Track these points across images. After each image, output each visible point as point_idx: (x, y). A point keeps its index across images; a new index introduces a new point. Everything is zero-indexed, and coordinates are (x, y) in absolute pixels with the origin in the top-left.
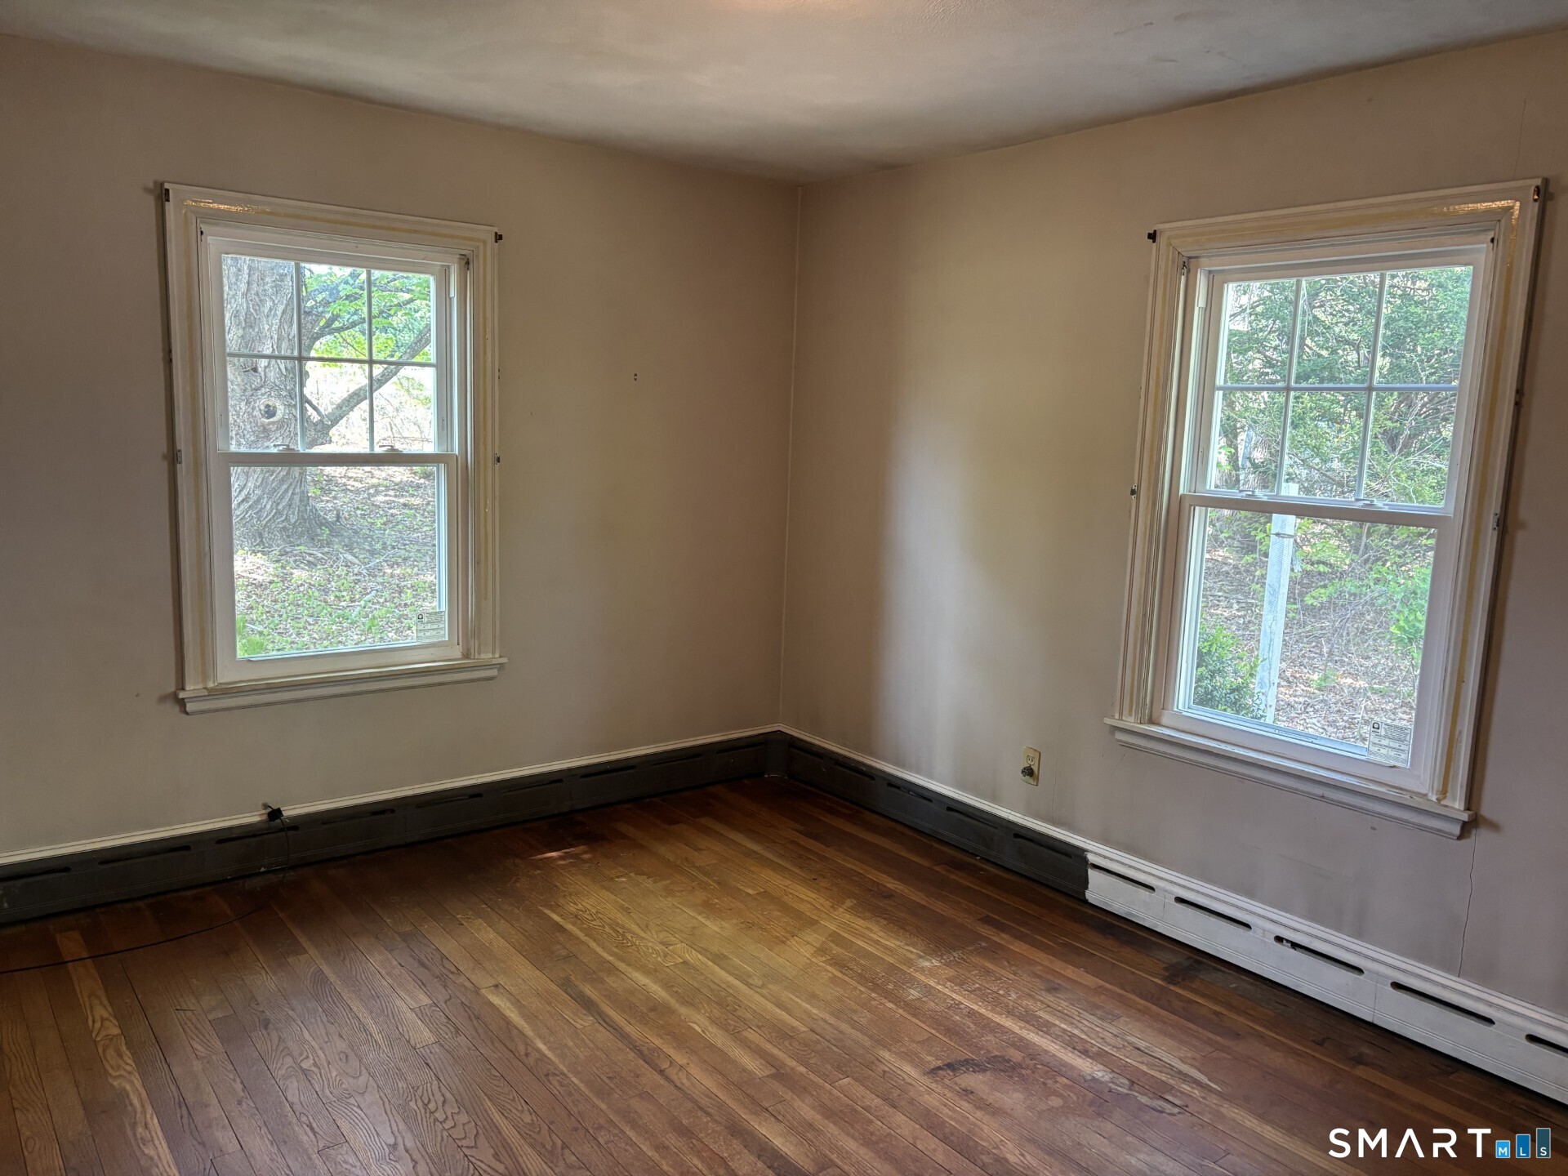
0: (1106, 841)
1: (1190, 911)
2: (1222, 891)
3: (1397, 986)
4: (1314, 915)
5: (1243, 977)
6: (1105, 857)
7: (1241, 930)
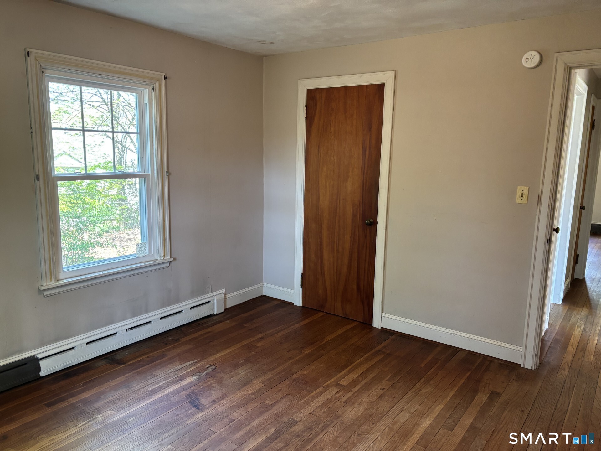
0: (43, 344)
1: (93, 344)
2: (101, 329)
3: (161, 318)
4: (134, 315)
5: (119, 351)
6: (46, 351)
7: (114, 337)
